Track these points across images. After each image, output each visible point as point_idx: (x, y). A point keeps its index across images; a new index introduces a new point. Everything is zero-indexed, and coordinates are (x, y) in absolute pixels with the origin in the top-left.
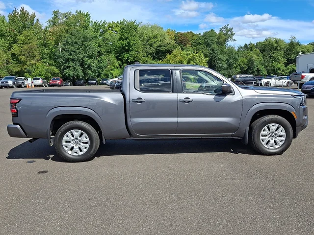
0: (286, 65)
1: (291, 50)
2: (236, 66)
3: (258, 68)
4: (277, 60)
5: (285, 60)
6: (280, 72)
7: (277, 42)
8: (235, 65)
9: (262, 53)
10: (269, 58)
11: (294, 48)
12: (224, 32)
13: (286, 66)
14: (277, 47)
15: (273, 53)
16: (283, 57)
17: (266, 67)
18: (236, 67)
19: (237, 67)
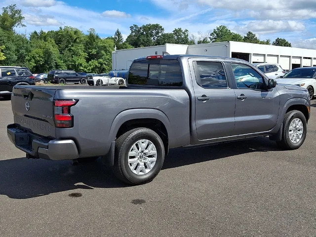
0: (88, 60)
1: (91, 44)
2: (29, 58)
3: (56, 63)
4: (77, 55)
5: (86, 55)
6: (82, 68)
7: (76, 32)
8: (27, 58)
9: (57, 44)
10: (68, 52)
11: (94, 41)
12: (10, 13)
13: (88, 62)
14: (76, 39)
15: (72, 46)
16: (84, 52)
17: (65, 61)
18: (29, 61)
19: (31, 59)
